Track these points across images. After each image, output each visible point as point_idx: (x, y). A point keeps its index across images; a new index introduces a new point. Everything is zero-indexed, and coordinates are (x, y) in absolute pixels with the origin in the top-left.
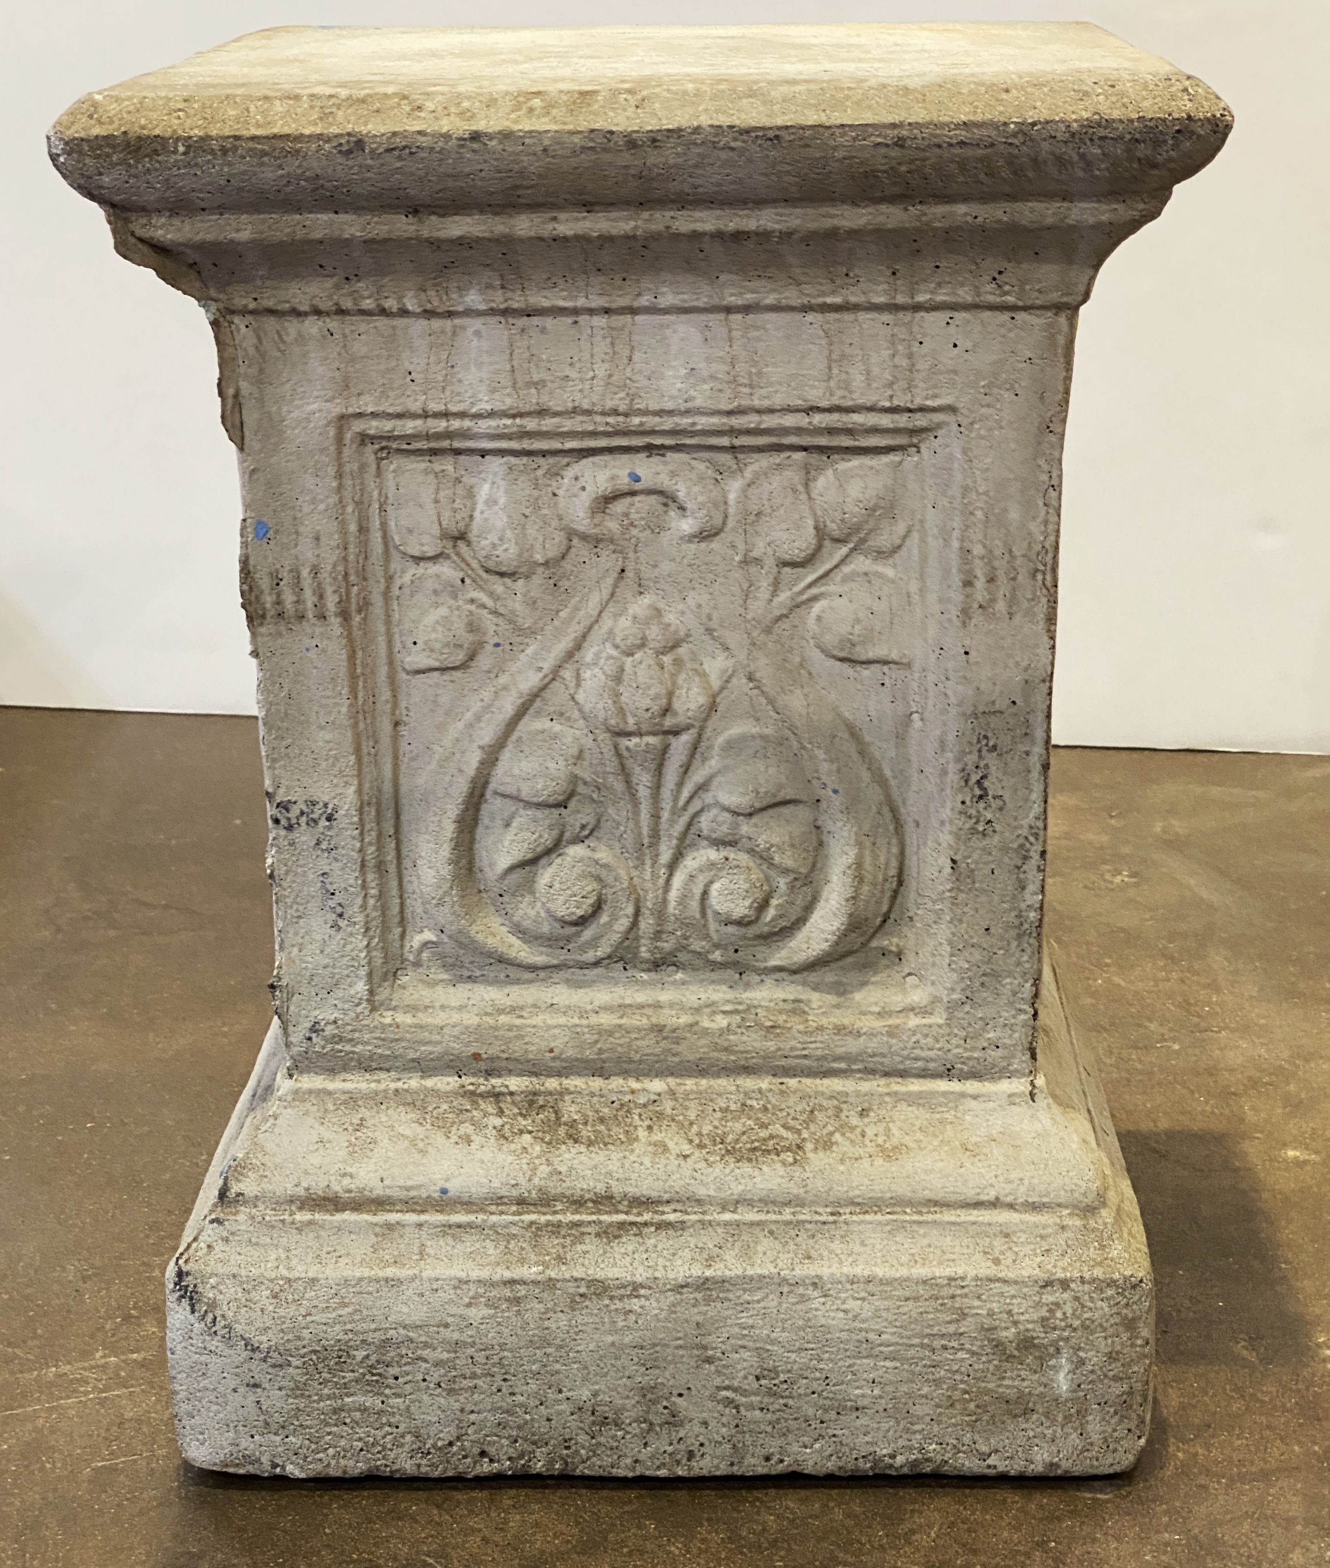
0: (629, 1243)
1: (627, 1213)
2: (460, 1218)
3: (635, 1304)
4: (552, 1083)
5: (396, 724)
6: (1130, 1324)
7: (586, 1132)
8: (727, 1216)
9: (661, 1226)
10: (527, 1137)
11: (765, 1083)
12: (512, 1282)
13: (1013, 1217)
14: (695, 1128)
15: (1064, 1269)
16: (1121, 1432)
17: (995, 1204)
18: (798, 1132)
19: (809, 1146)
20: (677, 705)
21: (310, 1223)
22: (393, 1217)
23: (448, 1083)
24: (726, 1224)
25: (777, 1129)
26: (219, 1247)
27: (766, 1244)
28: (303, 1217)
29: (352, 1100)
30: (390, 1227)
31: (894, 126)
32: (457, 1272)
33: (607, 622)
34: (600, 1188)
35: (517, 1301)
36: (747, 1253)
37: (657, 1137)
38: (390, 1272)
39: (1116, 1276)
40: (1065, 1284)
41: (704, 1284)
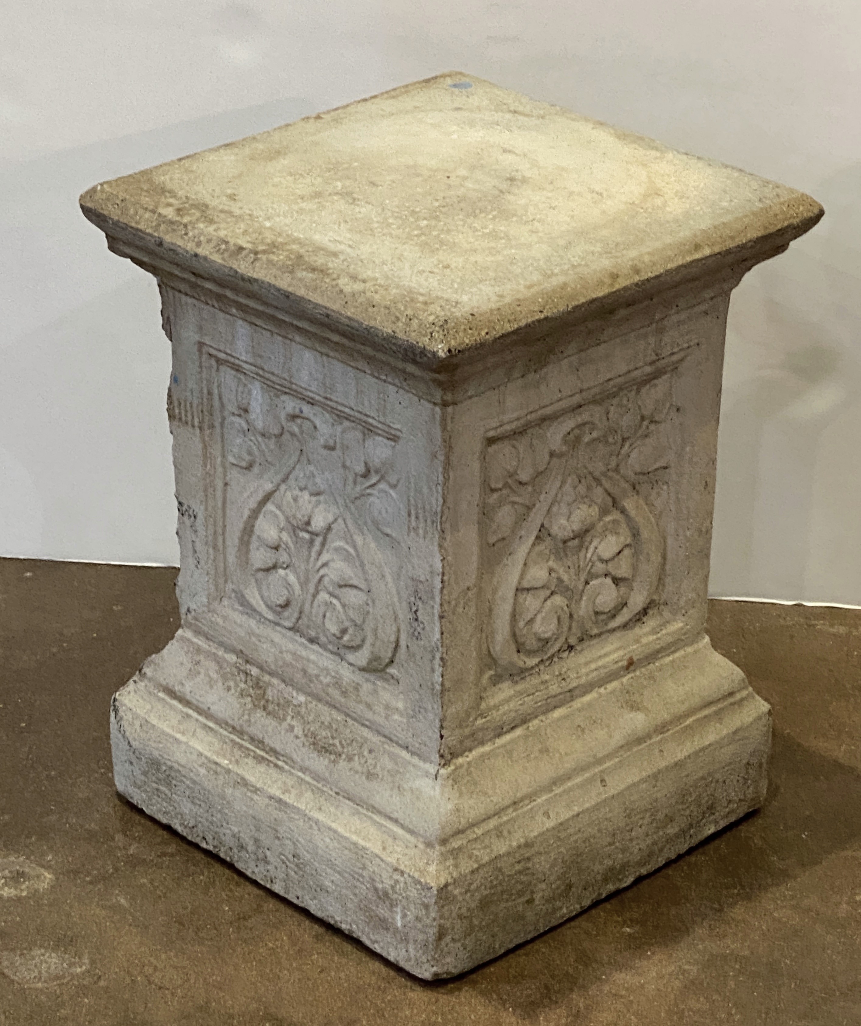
0: (262, 768)
1: (267, 753)
2: (211, 724)
3: (255, 797)
4: (267, 678)
5: (226, 484)
6: (426, 907)
7: (270, 707)
8: (300, 774)
9: (276, 766)
10: (249, 699)
11: (340, 717)
12: (216, 763)
13: (400, 831)
14: (308, 726)
15: (406, 866)
16: (424, 959)
17: (396, 821)
18: (343, 747)
19: (344, 756)
20: (313, 523)
21: (163, 699)
22: (190, 712)
23: (232, 658)
24: (299, 777)
25: (337, 742)
26: (132, 693)
27: (309, 794)
28: (161, 695)
29: (199, 650)
30: (188, 716)
31: (326, 308)
32: (200, 748)
33: (296, 472)
34: (261, 736)
35: (216, 773)
36: (300, 795)
37: (294, 723)
38: (179, 736)
39: (422, 880)
40: (402, 873)
41: (280, 801)
